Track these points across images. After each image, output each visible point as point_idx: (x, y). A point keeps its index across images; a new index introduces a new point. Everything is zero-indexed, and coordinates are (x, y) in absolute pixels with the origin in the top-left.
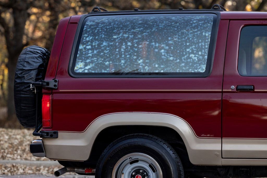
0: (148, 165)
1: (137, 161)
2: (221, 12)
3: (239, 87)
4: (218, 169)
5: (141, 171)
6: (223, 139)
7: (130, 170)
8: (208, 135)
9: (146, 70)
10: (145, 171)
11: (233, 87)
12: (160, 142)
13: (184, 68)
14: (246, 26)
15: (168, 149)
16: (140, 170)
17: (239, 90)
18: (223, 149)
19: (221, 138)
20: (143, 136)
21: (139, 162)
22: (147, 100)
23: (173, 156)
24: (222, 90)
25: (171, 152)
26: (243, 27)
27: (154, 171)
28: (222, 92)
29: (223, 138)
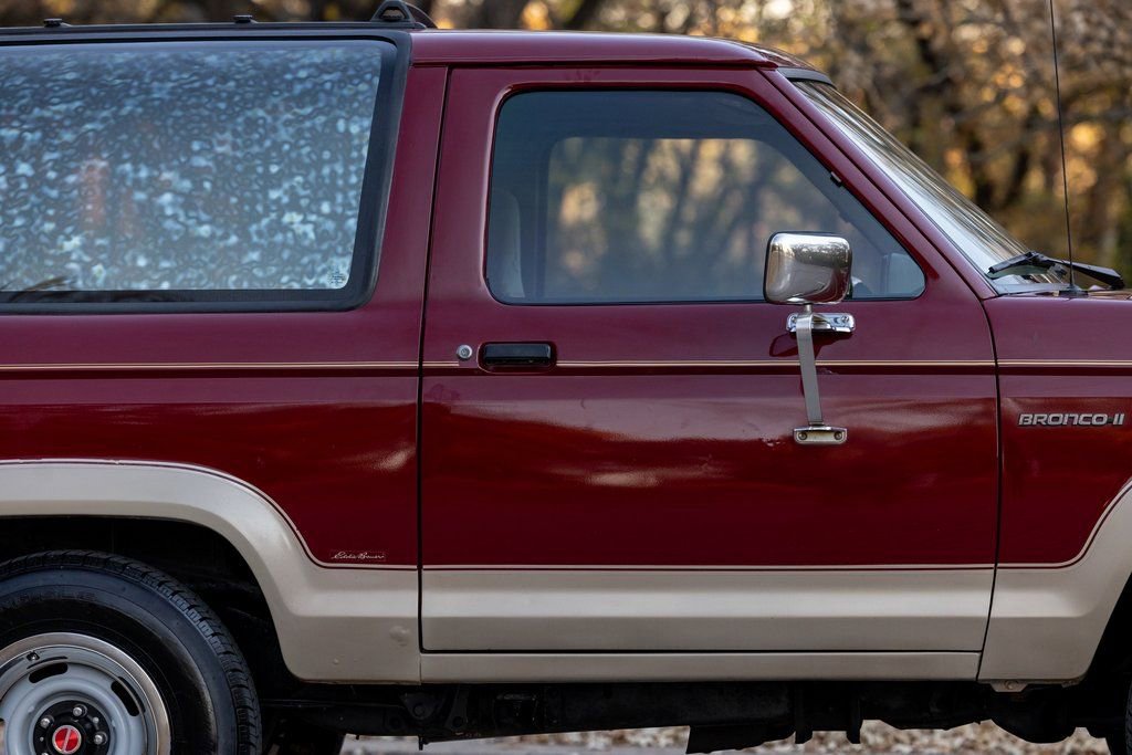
0: (107, 684)
1: (58, 668)
2: (414, 35)
3: (493, 352)
4: (407, 699)
5: (78, 711)
6: (423, 572)
7: (32, 709)
8: (362, 556)
9: (94, 279)
10: (94, 709)
11: (466, 350)
12: (160, 585)
13: (258, 273)
14: (518, 90)
15: (194, 617)
16: (73, 704)
17: (493, 364)
18: (424, 614)
19: (415, 567)
20: (85, 559)
21: (71, 671)
22: (103, 406)
23: (216, 644)
24: (421, 363)
25: (205, 629)
26: (506, 98)
27: (133, 711)
28: (421, 372)
29: (425, 567)
